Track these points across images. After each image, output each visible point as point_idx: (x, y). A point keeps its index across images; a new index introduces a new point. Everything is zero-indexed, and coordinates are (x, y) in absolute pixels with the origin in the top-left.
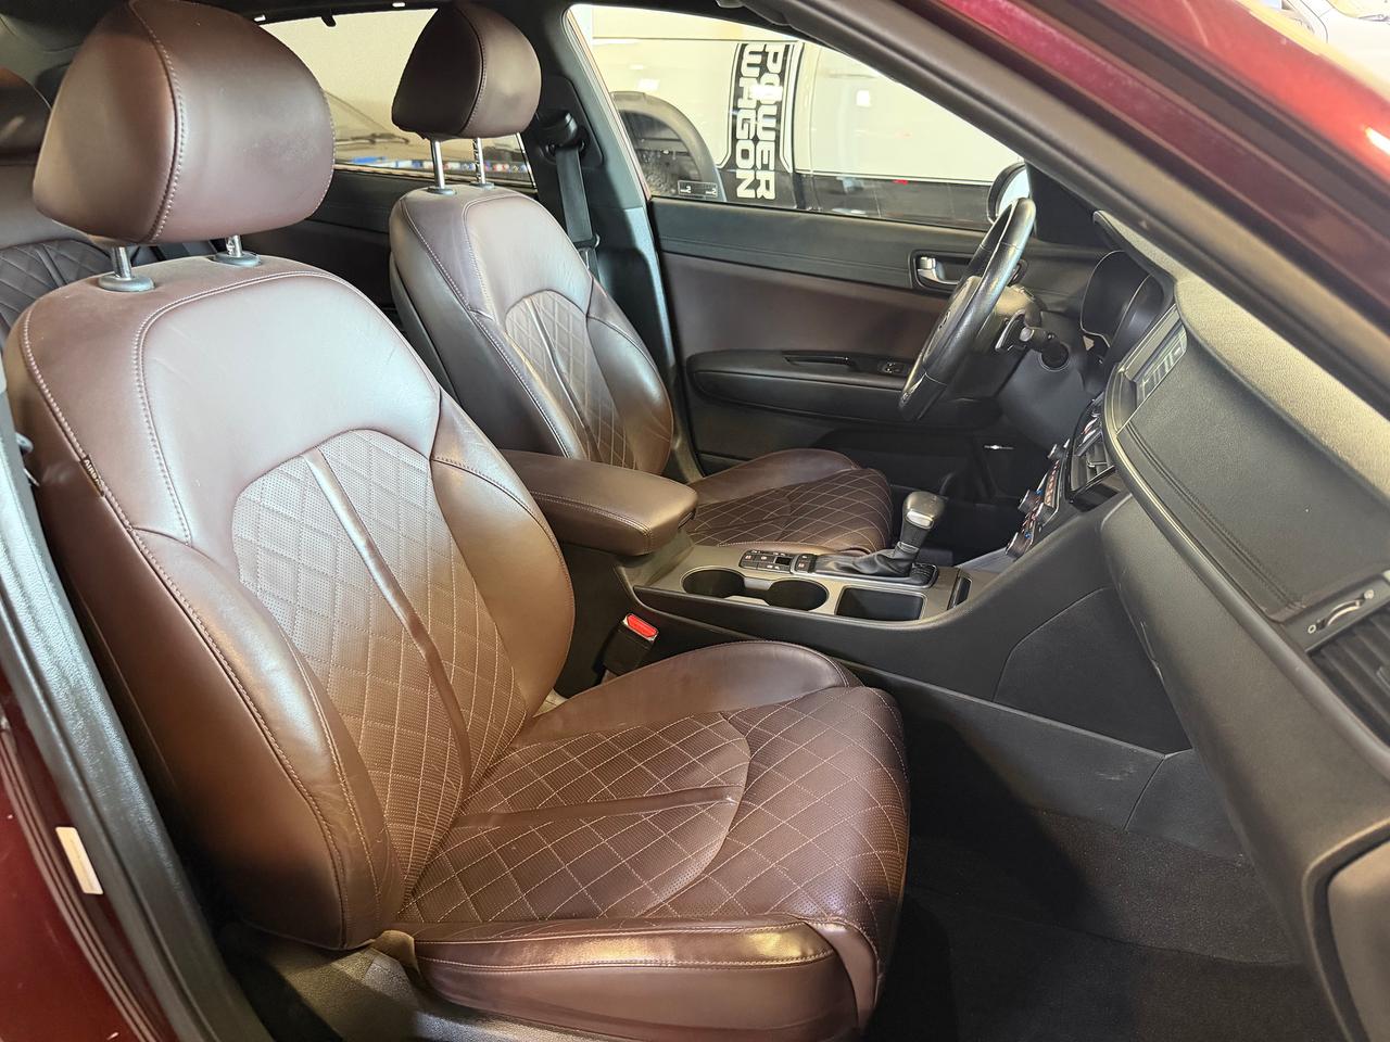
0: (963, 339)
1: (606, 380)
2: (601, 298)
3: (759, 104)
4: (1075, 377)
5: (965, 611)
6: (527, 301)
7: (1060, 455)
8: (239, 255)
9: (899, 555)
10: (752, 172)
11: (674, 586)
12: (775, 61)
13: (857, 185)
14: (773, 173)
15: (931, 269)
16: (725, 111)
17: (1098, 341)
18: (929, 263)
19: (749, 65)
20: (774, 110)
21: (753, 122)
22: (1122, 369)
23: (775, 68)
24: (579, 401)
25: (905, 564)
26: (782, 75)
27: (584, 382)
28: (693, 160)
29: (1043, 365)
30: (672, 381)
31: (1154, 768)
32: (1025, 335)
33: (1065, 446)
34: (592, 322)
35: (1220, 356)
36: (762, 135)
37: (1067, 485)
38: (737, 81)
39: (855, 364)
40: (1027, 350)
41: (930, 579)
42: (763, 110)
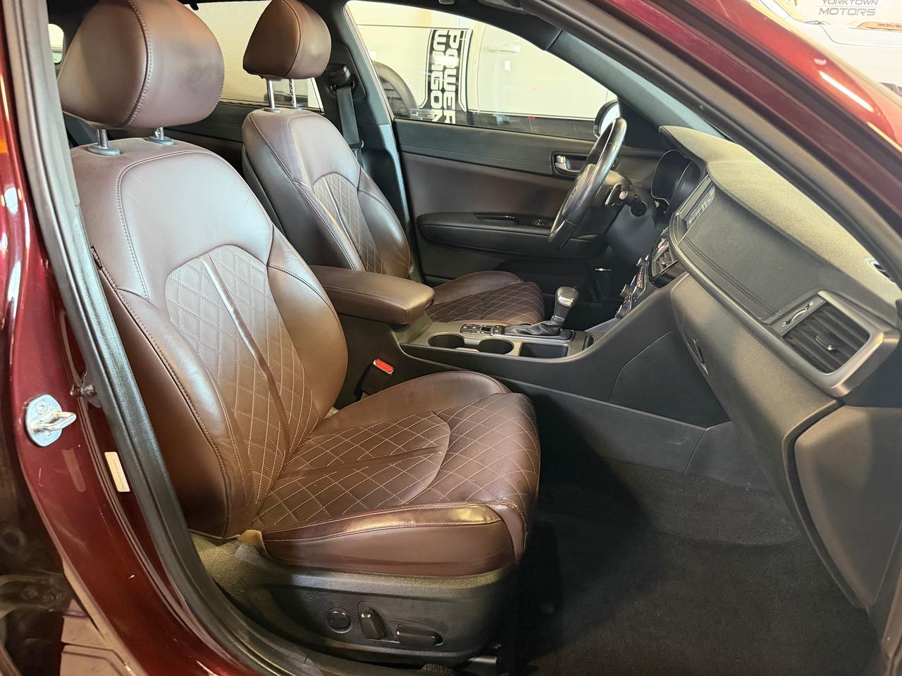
0: (587, 198)
1: (369, 228)
2: (366, 179)
3: (445, 68)
4: (650, 222)
5: (594, 350)
6: (323, 178)
7: (643, 264)
8: (162, 139)
9: (553, 323)
10: (441, 111)
11: (423, 343)
12: (455, 41)
13: (505, 120)
14: (454, 112)
15: (563, 163)
16: (423, 73)
17: (662, 202)
18: (562, 159)
19: (438, 43)
20: (454, 72)
21: (441, 80)
22: (677, 214)
23: (455, 45)
24: (355, 240)
25: (556, 329)
26: (459, 50)
27: (357, 228)
28: (403, 103)
29: (632, 215)
30: (408, 230)
31: (700, 436)
32: (622, 196)
33: (646, 259)
34: (361, 193)
35: (734, 196)
36: (447, 87)
37: (650, 274)
38: (431, 53)
39: (518, 220)
40: (622, 206)
41: (571, 337)
42: (447, 72)
